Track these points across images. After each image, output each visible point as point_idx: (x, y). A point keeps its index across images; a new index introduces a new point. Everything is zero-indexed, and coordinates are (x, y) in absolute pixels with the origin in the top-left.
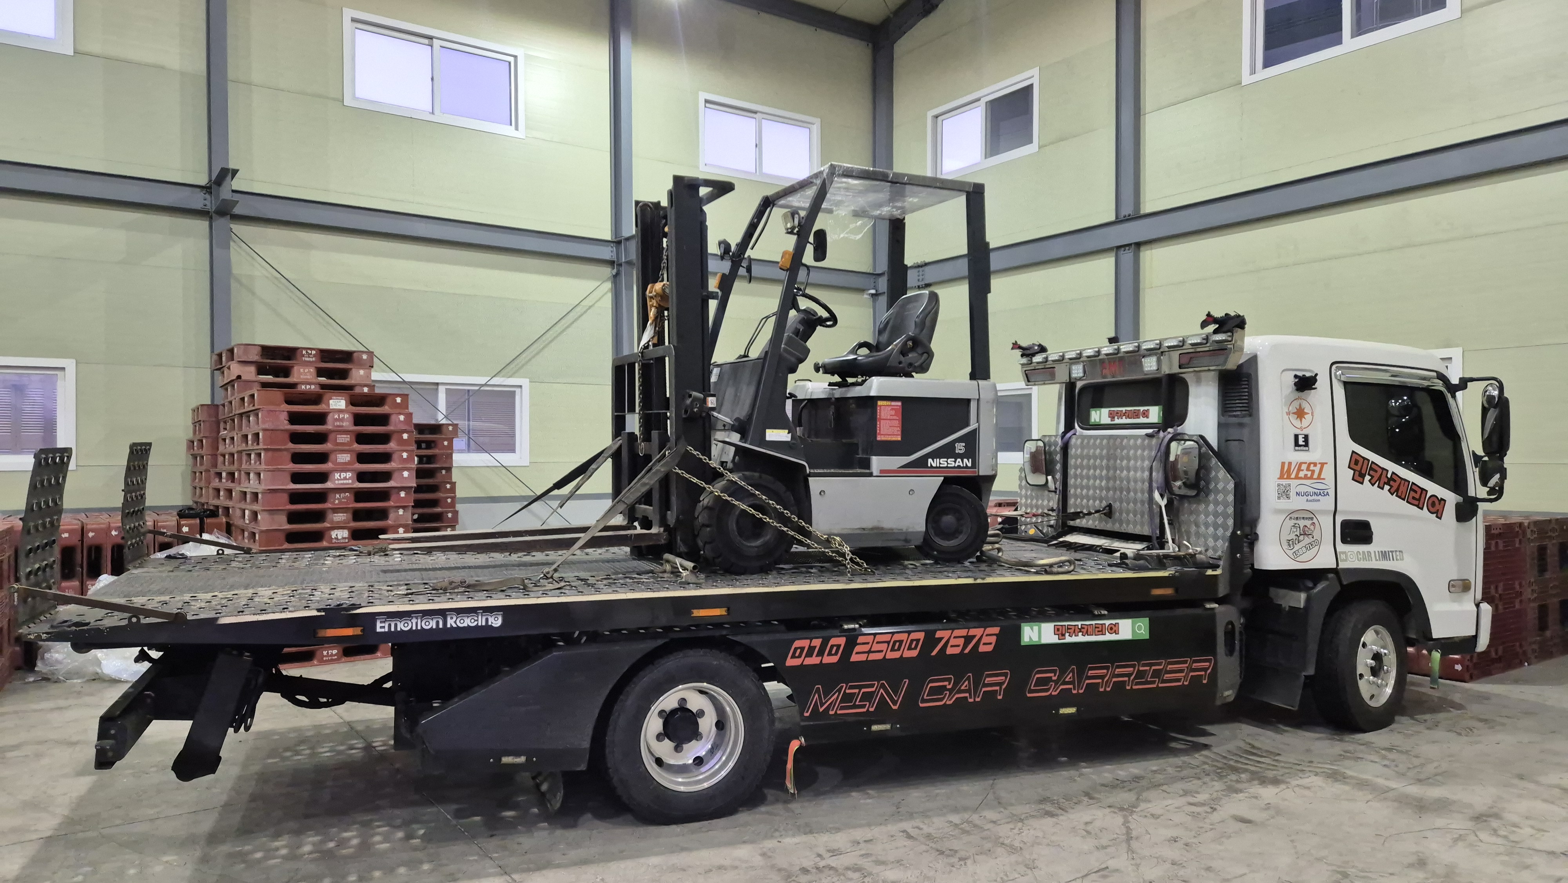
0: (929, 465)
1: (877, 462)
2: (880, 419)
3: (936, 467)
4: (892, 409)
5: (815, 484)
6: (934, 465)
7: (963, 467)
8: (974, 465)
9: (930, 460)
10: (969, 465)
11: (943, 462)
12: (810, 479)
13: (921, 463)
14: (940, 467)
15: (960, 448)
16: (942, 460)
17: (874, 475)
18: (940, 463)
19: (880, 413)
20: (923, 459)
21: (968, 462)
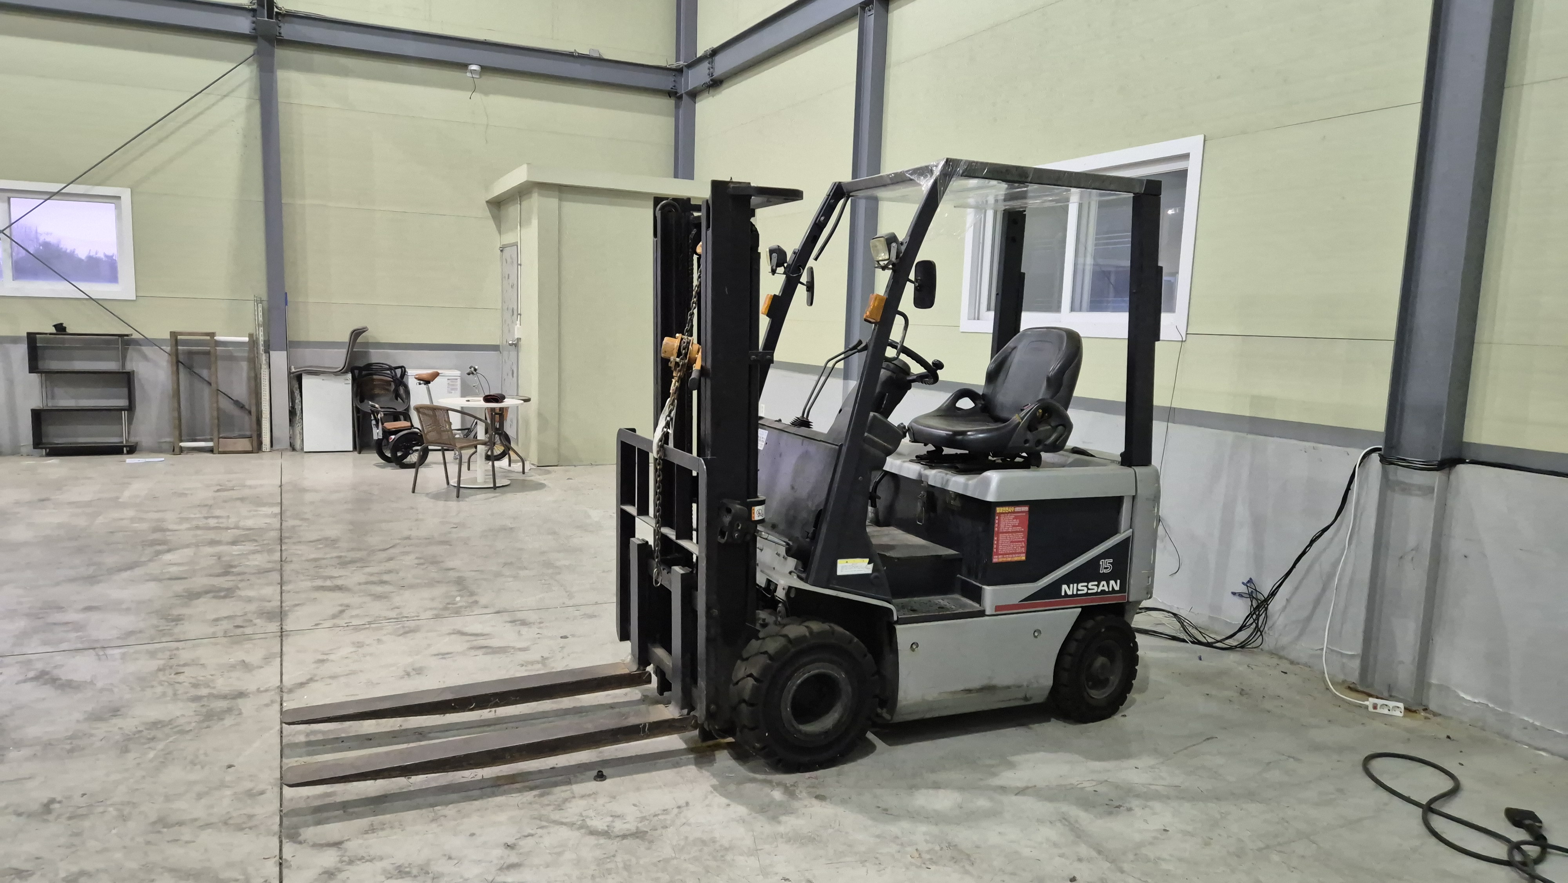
0: (1063, 594)
1: (991, 594)
2: (998, 533)
3: (1073, 596)
4: (1016, 518)
5: (905, 634)
6: (1069, 593)
7: (1109, 592)
8: (1123, 589)
9: (1064, 587)
10: (1117, 588)
11: (1082, 588)
12: (898, 627)
13: (1052, 591)
14: (1077, 595)
15: (1106, 566)
16: (1080, 585)
17: (987, 613)
18: (1078, 590)
19: (999, 523)
20: (1057, 585)
21: (1115, 585)
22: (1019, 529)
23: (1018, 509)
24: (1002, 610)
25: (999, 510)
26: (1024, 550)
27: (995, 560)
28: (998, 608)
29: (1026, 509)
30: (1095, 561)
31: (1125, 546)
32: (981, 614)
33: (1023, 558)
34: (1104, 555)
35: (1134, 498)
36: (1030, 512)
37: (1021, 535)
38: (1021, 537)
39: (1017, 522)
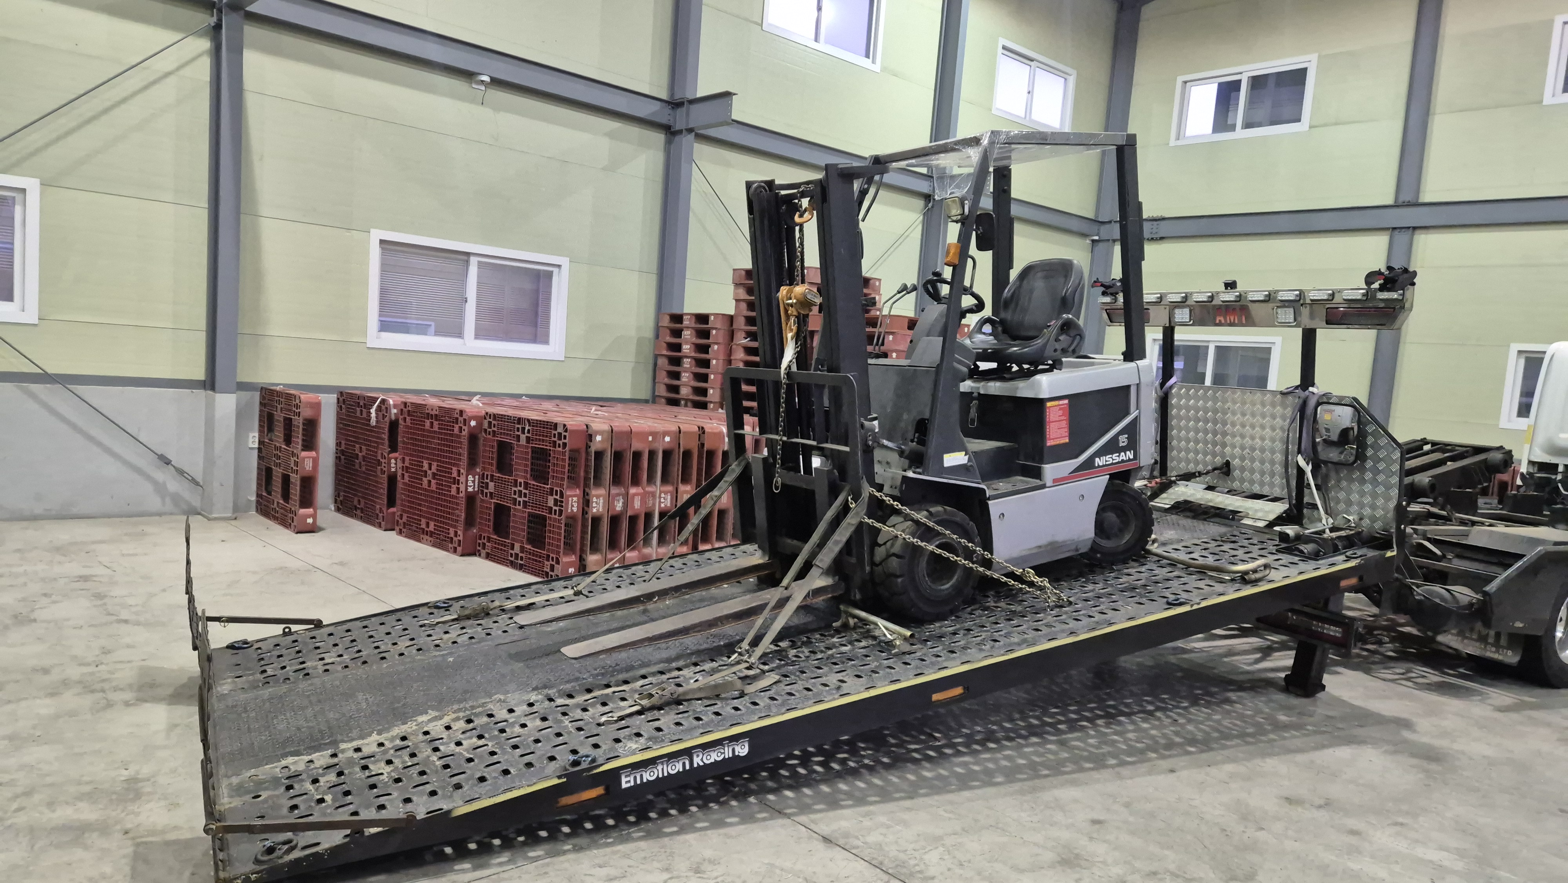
0: (1096, 465)
1: (1049, 471)
2: (1050, 422)
3: (1103, 466)
4: (1060, 409)
5: (995, 507)
6: (1101, 464)
7: (1127, 461)
9: (1097, 459)
10: (1131, 457)
11: (1109, 459)
12: (990, 502)
13: (1089, 465)
14: (1106, 465)
15: (1123, 440)
16: (1107, 457)
17: (1048, 485)
18: (1106, 461)
19: (1049, 415)
20: (1091, 459)
21: (1130, 455)
22: (1063, 418)
23: (1061, 402)
24: (1058, 482)
25: (1049, 404)
26: (1067, 434)
27: (1049, 443)
28: (1055, 481)
29: (1066, 401)
30: (1115, 438)
31: (1135, 422)
32: (1043, 486)
33: (1067, 440)
34: (1121, 432)
35: (1138, 385)
36: (1070, 405)
37: (1065, 422)
38: (1064, 424)
39: (1061, 413)
